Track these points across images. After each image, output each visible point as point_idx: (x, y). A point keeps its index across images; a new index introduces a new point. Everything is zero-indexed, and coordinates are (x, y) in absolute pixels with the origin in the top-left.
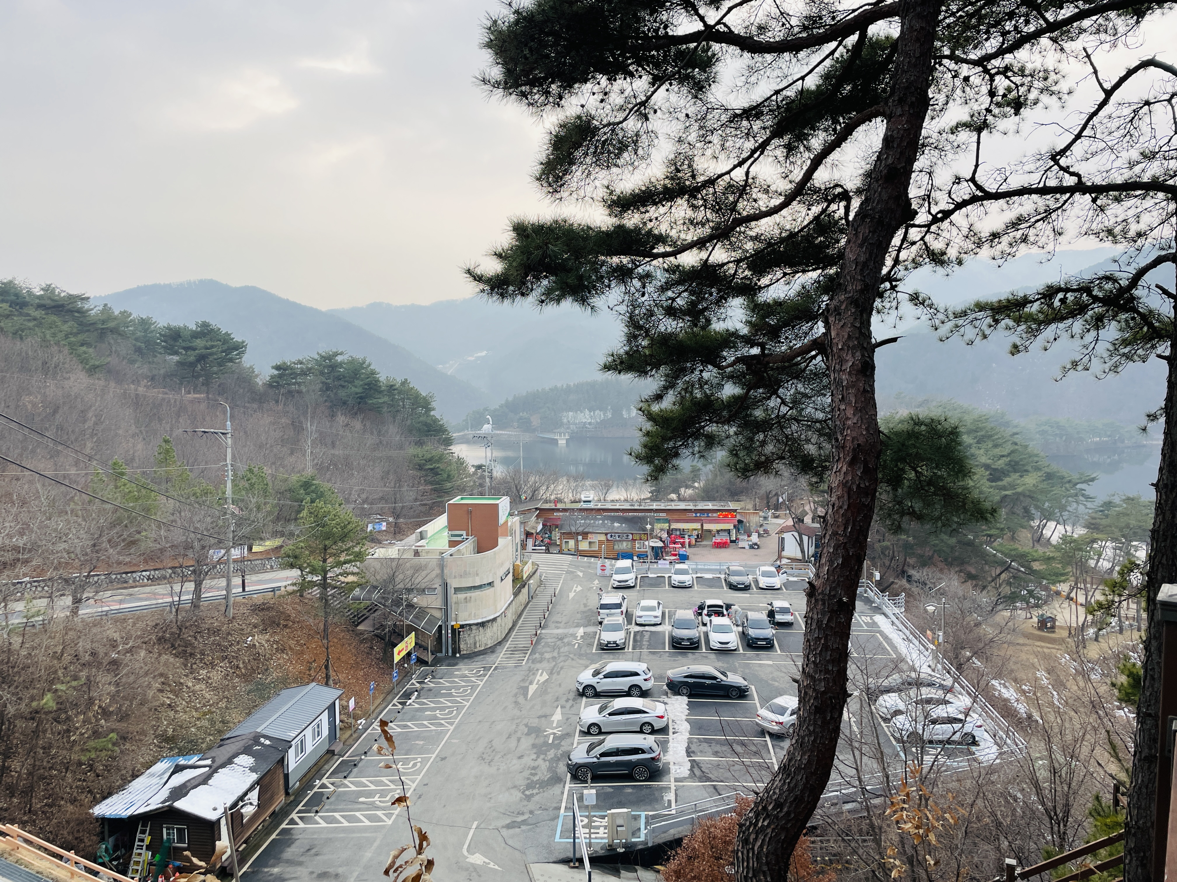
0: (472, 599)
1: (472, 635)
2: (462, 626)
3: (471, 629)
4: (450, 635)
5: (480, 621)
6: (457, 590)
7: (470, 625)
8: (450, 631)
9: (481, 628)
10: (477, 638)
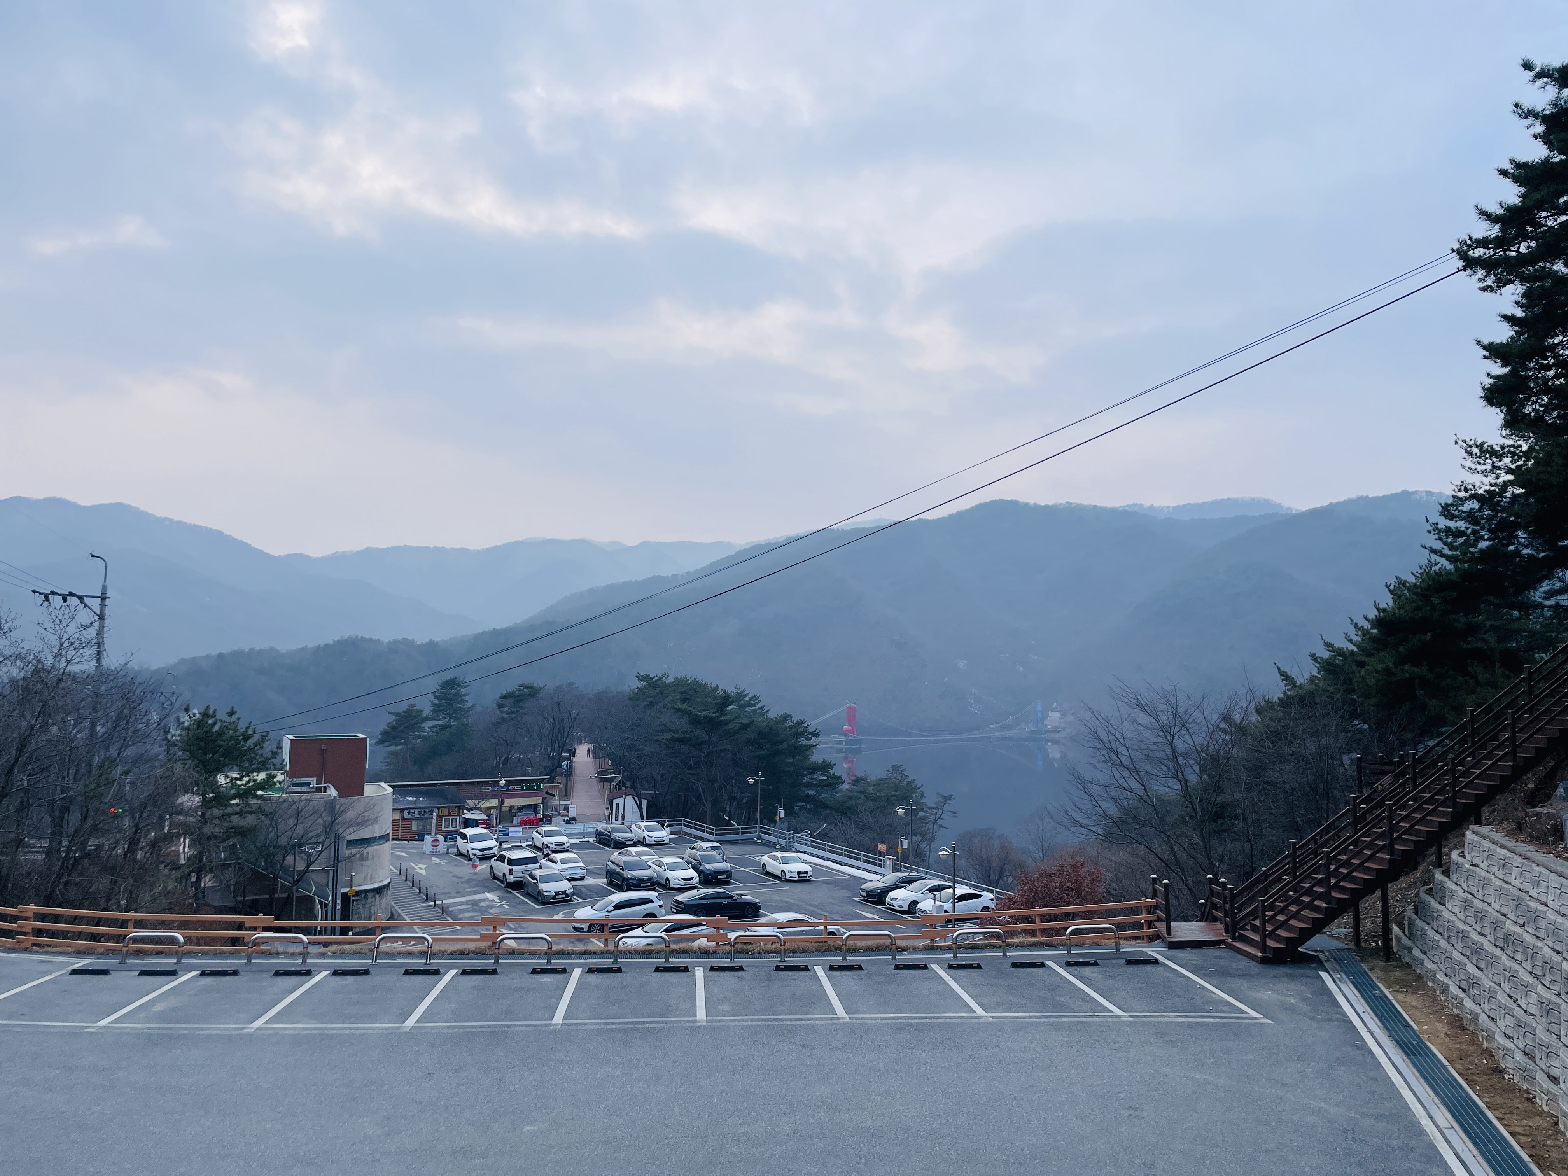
0: (370, 856)
1: (367, 905)
2: (358, 893)
3: (366, 897)
4: (339, 907)
5: (376, 886)
6: (351, 843)
7: (366, 891)
8: (339, 901)
9: (377, 896)
10: (372, 910)
